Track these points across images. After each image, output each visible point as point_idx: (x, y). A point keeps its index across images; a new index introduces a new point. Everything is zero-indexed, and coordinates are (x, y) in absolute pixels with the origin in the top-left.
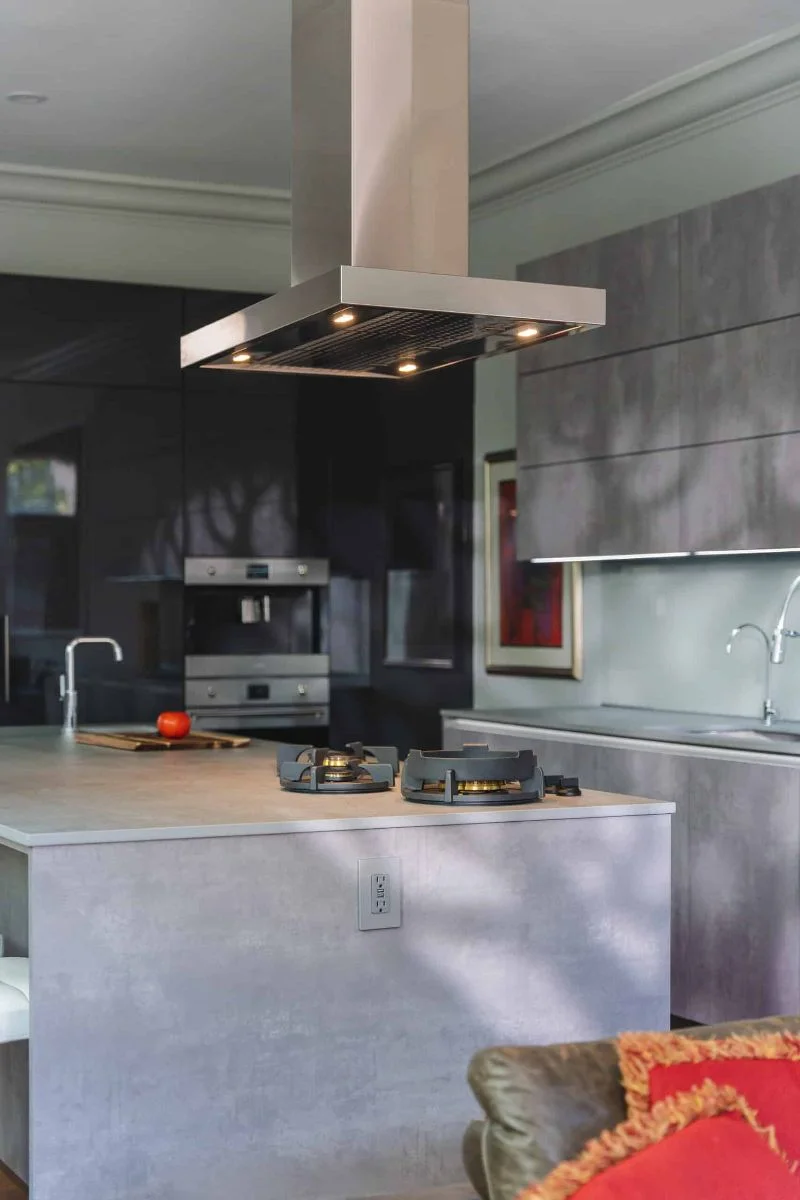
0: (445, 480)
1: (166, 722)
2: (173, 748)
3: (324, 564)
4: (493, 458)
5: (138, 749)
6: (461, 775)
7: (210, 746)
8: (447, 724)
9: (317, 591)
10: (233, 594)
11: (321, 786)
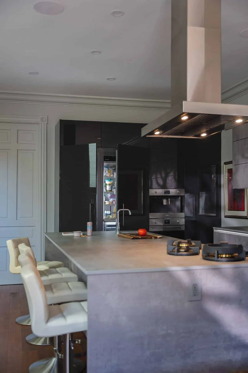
0: (214, 169)
1: (140, 231)
2: (141, 238)
3: (184, 190)
4: (226, 163)
5: (132, 239)
6: (220, 252)
7: (151, 238)
8: (215, 231)
9: (181, 197)
10: (161, 198)
11: (178, 254)
